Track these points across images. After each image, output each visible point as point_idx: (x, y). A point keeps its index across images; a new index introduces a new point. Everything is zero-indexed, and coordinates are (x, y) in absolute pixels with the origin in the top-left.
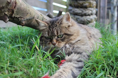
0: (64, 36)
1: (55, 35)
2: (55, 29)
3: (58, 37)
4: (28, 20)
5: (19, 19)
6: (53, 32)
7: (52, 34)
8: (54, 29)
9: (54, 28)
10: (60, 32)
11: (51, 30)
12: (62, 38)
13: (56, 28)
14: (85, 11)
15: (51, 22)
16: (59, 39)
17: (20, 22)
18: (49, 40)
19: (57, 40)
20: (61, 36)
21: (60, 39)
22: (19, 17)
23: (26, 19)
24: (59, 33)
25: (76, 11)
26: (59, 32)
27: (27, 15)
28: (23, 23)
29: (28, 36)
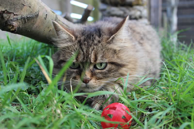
0: (109, 66)
1: (91, 63)
2: (93, 50)
3: (95, 67)
4: (24, 18)
5: (5, 15)
6: (87, 56)
7: (85, 58)
8: (90, 50)
9: (91, 46)
10: (103, 57)
11: (85, 51)
12: (104, 70)
13: (95, 47)
14: (130, 11)
15: (83, 34)
16: (98, 71)
17: (6, 22)
18: (75, 70)
19: (93, 74)
20: (103, 65)
21: (100, 71)
22: (4, 12)
23: (19, 17)
24: (99, 58)
25: (113, 11)
26: (101, 56)
27: (22, 9)
28: (13, 26)
29: (28, 56)
